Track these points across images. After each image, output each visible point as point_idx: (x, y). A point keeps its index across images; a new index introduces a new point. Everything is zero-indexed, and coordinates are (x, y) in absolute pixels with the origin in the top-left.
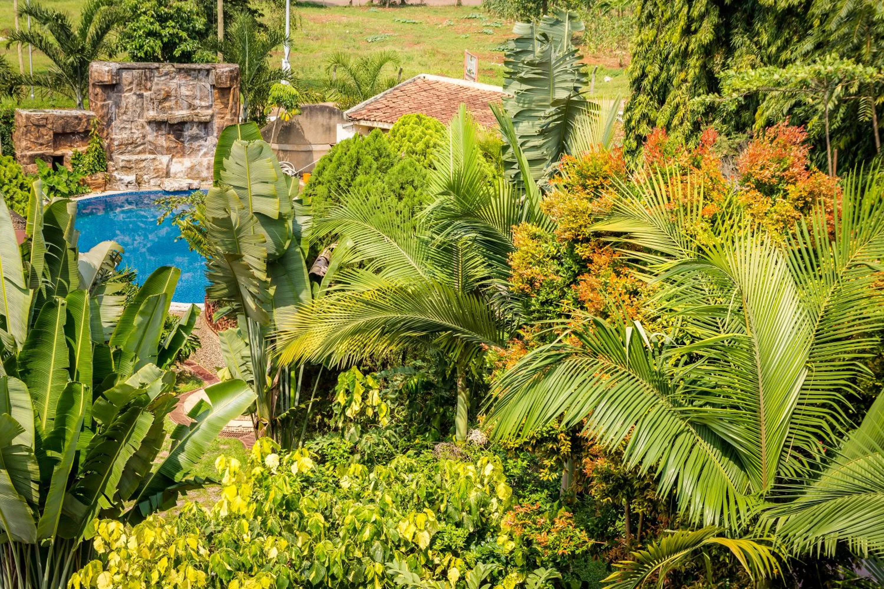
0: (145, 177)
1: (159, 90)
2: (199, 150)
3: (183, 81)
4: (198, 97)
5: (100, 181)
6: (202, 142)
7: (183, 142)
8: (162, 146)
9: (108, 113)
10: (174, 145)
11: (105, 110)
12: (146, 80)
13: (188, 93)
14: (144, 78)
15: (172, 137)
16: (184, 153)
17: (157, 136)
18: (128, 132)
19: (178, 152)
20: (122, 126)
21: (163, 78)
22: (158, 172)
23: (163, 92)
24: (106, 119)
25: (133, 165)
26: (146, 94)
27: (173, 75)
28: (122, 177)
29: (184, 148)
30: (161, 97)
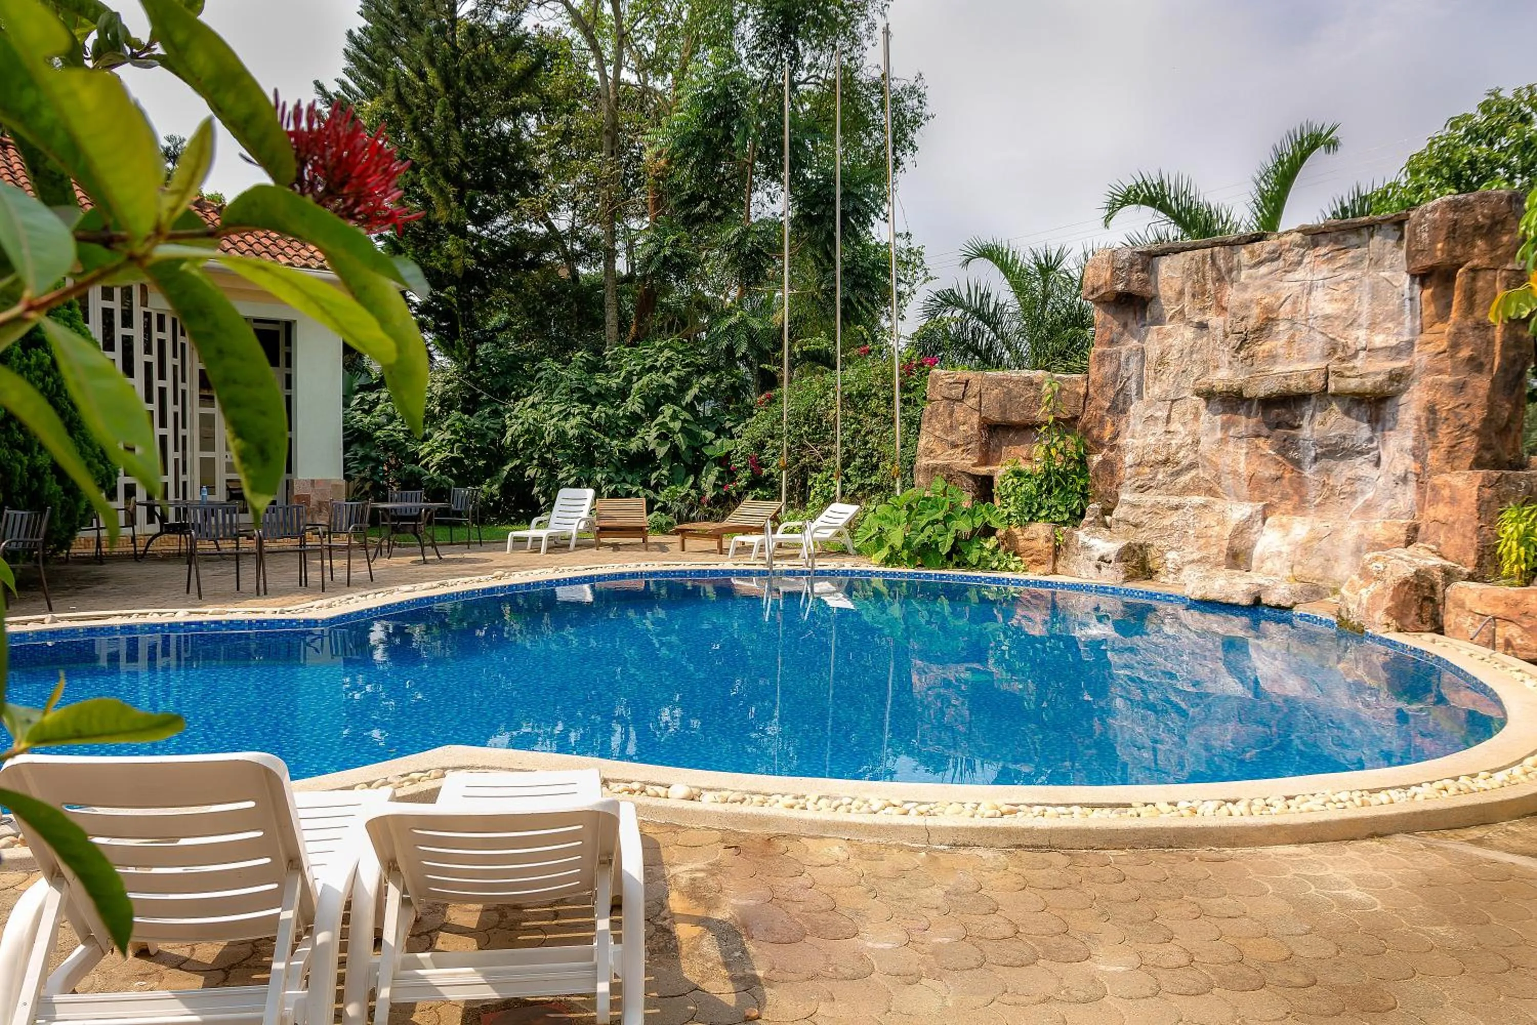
0: (1171, 555)
1: (1246, 306)
2: (1353, 495)
3: (1325, 270)
4: (1364, 320)
5: (1041, 544)
6: (1362, 467)
7: (1297, 463)
8: (1235, 473)
9: (1116, 375)
10: (1272, 471)
11: (1108, 368)
12: (1220, 279)
13: (1329, 309)
14: (1210, 274)
15: (1266, 447)
16: (1303, 500)
17: (1223, 441)
18: (1160, 428)
19: (1284, 497)
20: (1149, 412)
21: (1263, 270)
22: (1207, 545)
23: (1256, 311)
24: (1111, 393)
25: (1144, 519)
26: (1215, 320)
27: (1292, 257)
28: (1093, 542)
29: (1299, 484)
30: (1252, 323)
